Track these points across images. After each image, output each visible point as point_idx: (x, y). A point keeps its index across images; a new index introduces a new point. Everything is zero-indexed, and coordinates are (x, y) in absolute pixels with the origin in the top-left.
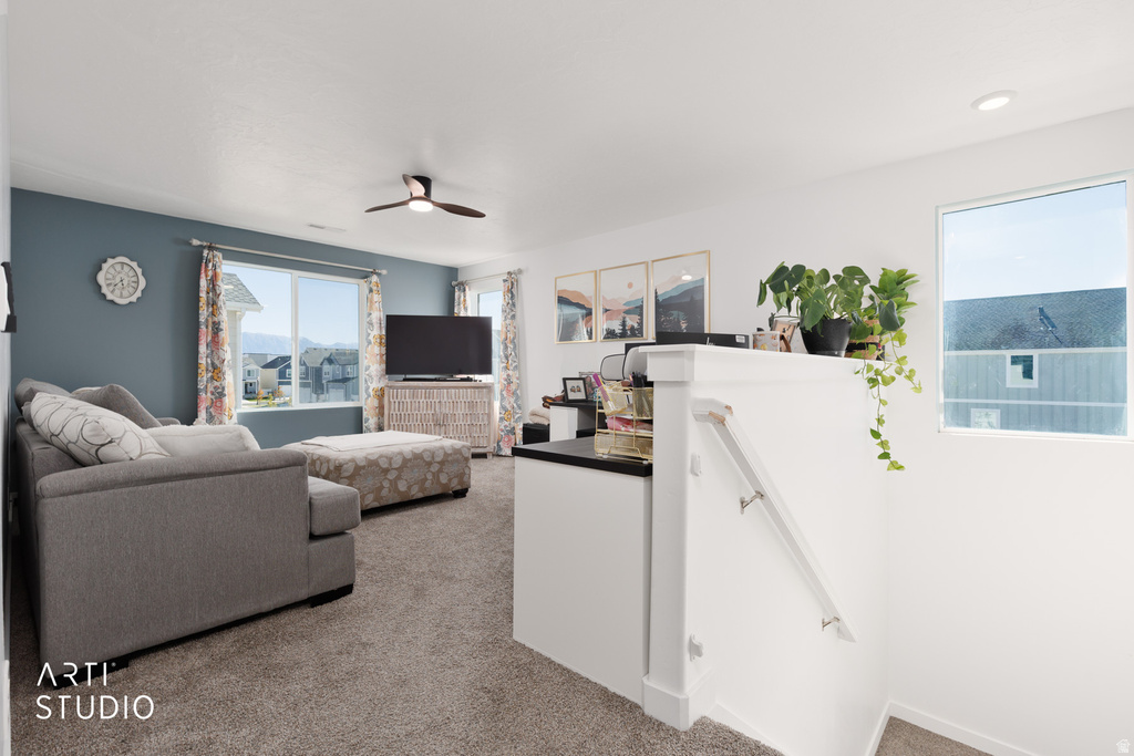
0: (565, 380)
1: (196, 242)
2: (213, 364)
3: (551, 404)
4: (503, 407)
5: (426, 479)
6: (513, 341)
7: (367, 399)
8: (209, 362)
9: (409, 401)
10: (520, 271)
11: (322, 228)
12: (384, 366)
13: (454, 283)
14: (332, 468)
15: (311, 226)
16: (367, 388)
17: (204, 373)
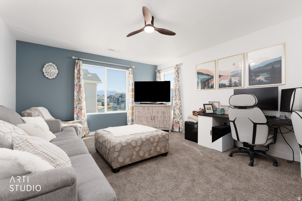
0: (204, 105)
1: (74, 58)
2: (79, 98)
3: (198, 115)
4: (174, 114)
5: (151, 150)
6: (178, 90)
7: (128, 110)
8: (78, 98)
9: (142, 111)
10: (181, 64)
11: (113, 50)
12: (134, 99)
13: (156, 71)
14: (111, 146)
15: (110, 50)
16: (128, 106)
17: (76, 102)
